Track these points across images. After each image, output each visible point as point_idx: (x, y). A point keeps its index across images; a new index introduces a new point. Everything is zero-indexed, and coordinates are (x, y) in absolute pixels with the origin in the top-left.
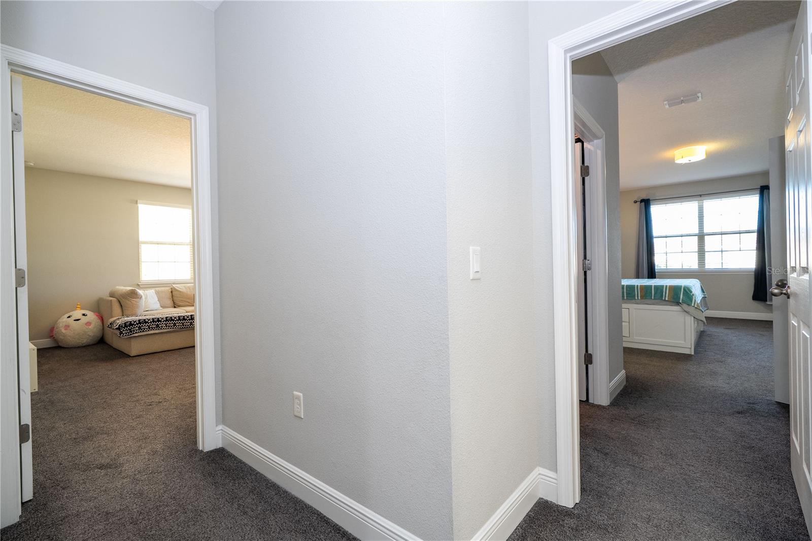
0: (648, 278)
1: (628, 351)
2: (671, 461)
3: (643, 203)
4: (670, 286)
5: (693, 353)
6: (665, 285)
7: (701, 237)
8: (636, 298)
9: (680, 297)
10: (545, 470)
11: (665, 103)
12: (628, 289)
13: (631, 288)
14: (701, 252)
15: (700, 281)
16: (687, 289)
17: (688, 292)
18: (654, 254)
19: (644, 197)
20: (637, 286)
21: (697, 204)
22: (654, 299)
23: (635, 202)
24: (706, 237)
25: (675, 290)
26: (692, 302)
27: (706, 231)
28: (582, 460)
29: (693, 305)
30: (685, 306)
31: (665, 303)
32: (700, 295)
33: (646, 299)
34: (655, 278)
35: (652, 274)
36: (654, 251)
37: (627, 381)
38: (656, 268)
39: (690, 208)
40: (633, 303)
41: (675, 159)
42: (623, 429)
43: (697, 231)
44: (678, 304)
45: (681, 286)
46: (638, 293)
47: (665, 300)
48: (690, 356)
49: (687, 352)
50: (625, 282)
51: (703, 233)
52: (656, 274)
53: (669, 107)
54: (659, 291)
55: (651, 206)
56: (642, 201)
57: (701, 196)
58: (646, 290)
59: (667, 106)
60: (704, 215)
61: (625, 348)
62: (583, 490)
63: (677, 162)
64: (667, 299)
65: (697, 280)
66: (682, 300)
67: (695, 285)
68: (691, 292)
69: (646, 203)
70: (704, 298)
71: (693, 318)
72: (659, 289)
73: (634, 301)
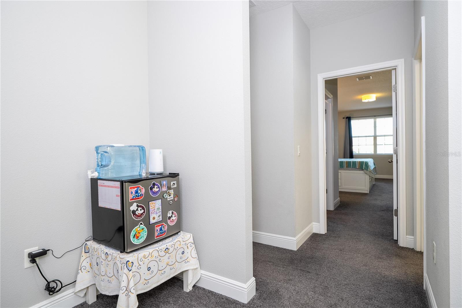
0: (350, 158)
1: (341, 193)
2: (356, 223)
3: (348, 119)
4: (359, 162)
5: (369, 193)
6: (357, 161)
7: (375, 137)
8: (344, 167)
9: (363, 167)
10: (315, 223)
11: (357, 79)
12: (341, 163)
13: (342, 163)
14: (375, 145)
15: (373, 160)
16: (366, 163)
17: (367, 164)
18: (352, 146)
19: (348, 116)
20: (345, 161)
21: (373, 120)
22: (352, 168)
23: (344, 118)
24: (377, 137)
25: (361, 163)
26: (368, 169)
27: (377, 134)
28: (327, 224)
29: (369, 170)
30: (365, 171)
31: (357, 169)
32: (373, 166)
33: (348, 168)
34: (353, 158)
35: (351, 156)
36: (352, 144)
37: (340, 203)
38: (353, 153)
39: (370, 122)
40: (343, 170)
41: (362, 100)
42: (340, 216)
43: (373, 134)
44: (362, 170)
45: (364, 162)
46: (345, 165)
47: (357, 168)
48: (367, 194)
49: (366, 192)
50: (340, 160)
51: (376, 135)
52: (354, 156)
53: (359, 80)
54: (354, 164)
55: (351, 121)
56: (347, 118)
57: (375, 116)
58: (348, 163)
59: (358, 80)
60: (377, 126)
61: (339, 191)
62: (327, 230)
63: (363, 101)
64: (358, 168)
65: (372, 159)
66: (364, 168)
67: (371, 162)
68: (368, 164)
69: (349, 119)
70: (375, 168)
71: (368, 176)
72: (354, 163)
73: (343, 169)
